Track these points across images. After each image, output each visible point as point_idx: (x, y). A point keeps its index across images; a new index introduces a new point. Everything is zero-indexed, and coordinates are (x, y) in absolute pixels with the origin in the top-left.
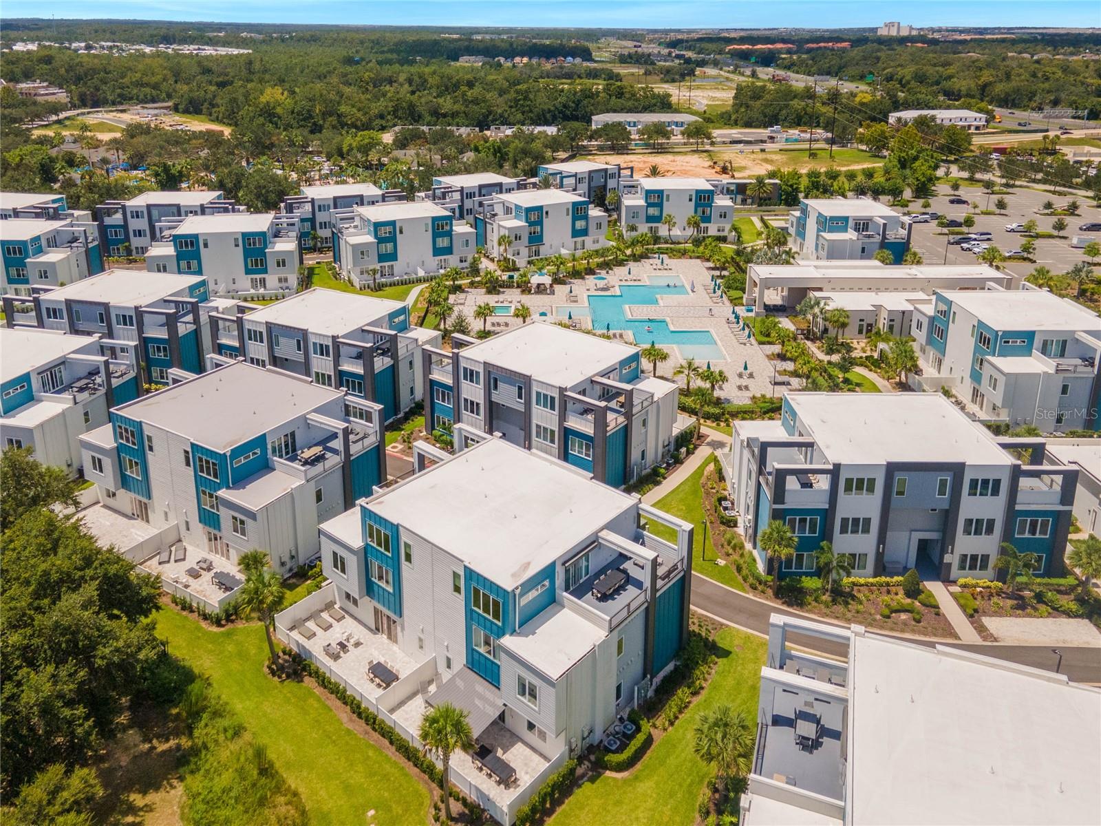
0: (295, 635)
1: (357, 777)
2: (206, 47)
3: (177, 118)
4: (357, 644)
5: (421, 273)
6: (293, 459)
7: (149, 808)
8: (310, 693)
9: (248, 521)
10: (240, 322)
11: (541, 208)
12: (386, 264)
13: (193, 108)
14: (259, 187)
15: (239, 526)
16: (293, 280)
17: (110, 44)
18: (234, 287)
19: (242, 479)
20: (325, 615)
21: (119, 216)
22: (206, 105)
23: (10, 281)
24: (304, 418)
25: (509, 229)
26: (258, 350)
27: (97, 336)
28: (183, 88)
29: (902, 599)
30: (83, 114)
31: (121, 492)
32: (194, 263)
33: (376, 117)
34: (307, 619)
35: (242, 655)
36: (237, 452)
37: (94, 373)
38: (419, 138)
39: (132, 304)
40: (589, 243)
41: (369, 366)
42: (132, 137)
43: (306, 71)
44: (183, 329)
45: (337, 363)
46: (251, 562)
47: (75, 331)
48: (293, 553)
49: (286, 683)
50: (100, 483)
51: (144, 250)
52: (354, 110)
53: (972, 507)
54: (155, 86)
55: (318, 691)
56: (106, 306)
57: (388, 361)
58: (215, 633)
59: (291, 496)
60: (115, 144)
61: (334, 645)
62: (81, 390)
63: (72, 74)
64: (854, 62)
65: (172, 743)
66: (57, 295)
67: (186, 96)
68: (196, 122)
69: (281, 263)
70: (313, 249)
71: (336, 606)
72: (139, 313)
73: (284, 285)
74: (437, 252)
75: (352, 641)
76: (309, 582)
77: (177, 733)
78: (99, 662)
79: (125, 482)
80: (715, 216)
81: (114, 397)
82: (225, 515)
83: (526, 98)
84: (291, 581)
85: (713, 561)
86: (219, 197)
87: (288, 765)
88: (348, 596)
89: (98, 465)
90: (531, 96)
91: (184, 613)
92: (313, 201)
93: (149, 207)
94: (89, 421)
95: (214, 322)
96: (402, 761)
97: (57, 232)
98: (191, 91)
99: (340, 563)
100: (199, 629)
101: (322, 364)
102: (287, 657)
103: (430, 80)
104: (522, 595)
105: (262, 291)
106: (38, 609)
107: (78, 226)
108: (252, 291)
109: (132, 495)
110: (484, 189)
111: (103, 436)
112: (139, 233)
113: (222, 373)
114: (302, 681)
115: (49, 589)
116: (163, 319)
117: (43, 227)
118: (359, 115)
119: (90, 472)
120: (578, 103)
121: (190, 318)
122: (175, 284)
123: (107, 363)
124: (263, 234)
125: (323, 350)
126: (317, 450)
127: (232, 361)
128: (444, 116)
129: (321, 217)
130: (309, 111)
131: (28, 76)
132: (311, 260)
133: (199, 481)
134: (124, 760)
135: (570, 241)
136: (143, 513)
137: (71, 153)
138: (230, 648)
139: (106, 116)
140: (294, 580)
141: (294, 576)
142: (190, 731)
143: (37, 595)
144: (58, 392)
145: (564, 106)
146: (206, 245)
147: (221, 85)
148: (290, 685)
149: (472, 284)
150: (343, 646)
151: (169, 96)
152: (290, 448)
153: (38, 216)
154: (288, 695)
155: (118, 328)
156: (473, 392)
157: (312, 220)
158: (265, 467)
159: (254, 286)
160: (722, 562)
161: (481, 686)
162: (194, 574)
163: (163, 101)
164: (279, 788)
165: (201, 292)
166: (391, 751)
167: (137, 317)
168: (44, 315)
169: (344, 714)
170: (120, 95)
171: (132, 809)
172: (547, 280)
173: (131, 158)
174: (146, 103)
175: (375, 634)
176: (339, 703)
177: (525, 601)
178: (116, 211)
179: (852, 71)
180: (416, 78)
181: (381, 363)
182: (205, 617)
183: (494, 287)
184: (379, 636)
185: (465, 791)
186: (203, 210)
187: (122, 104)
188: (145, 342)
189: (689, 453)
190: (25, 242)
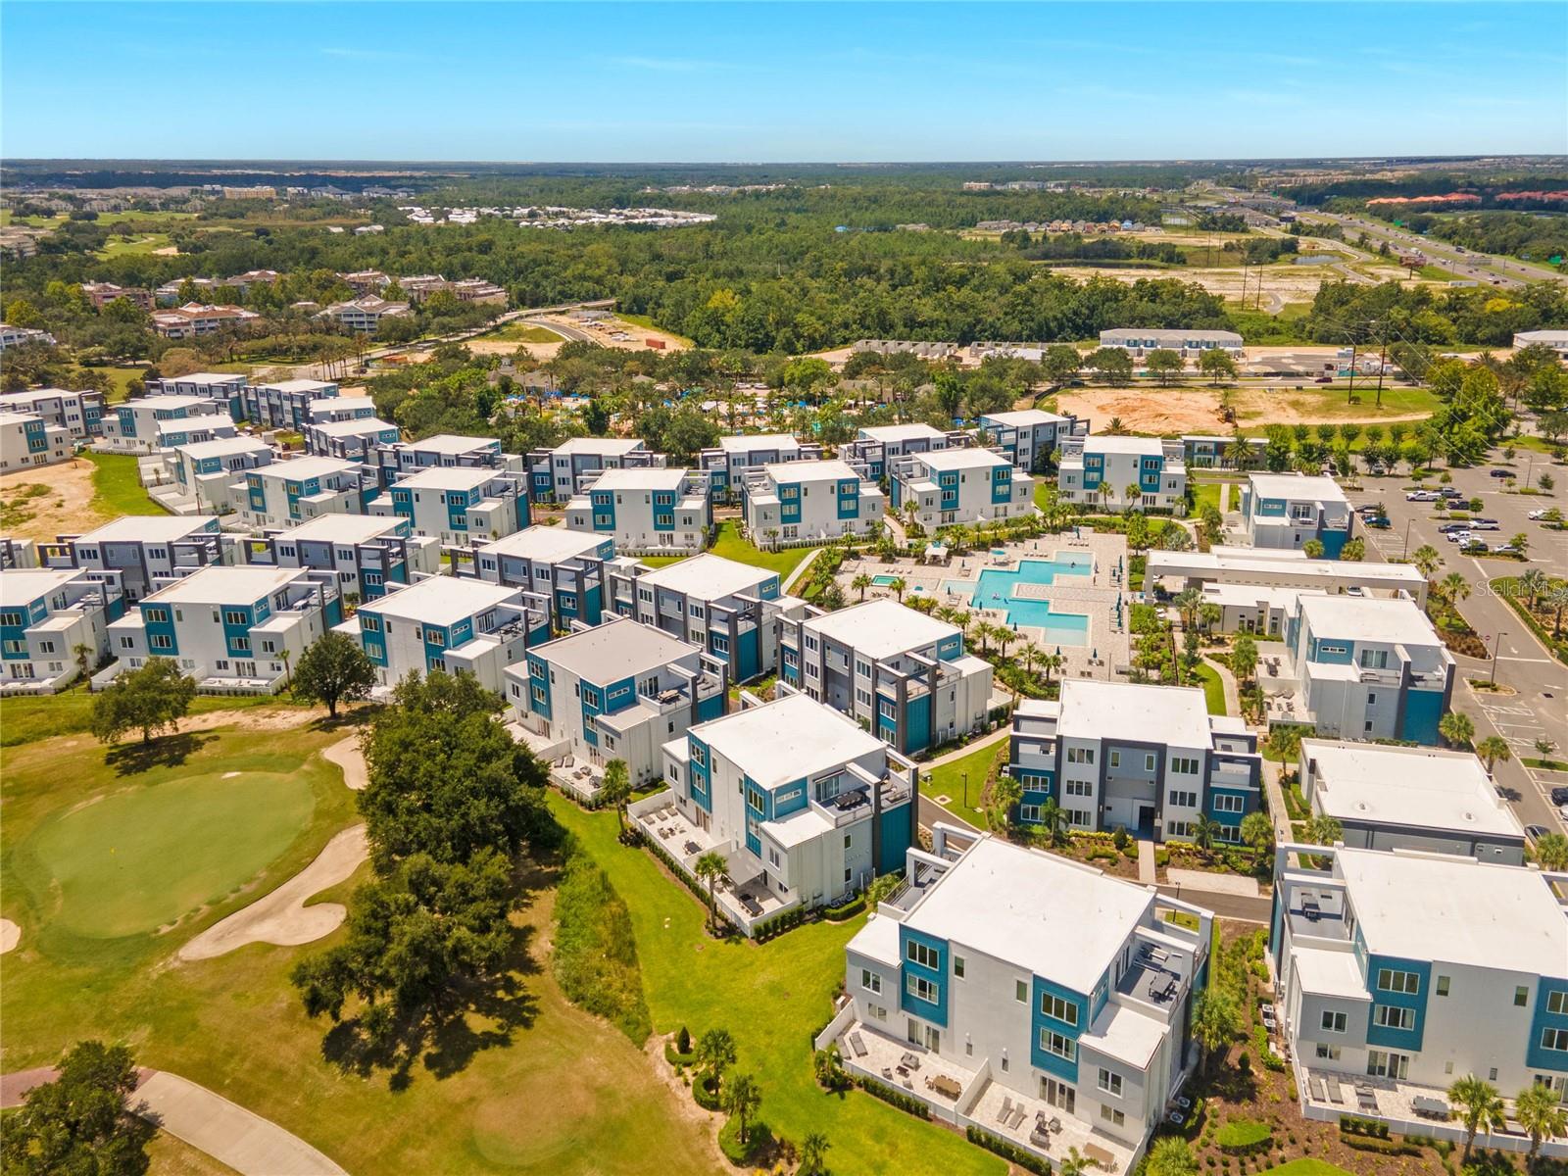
0: (641, 820)
1: (665, 902)
2: (664, 212)
3: (618, 322)
4: (682, 831)
5: (823, 537)
6: (654, 698)
7: (536, 898)
8: (644, 855)
9: (616, 739)
10: (634, 582)
11: (956, 472)
12: (790, 525)
13: (636, 308)
14: (682, 432)
15: (610, 742)
16: (699, 538)
17: (556, 209)
18: (642, 541)
19: (614, 708)
20: (664, 812)
21: (546, 462)
22: (651, 305)
23: (452, 527)
24: (665, 668)
25: (920, 494)
26: (647, 608)
27: (520, 588)
28: (628, 280)
29: (1112, 849)
30: (521, 317)
31: (531, 714)
32: (608, 517)
33: (840, 326)
34: (652, 811)
35: (603, 829)
36: (612, 688)
37: (517, 619)
38: (874, 363)
39: (549, 561)
40: (1013, 510)
41: (734, 628)
42: (568, 357)
43: (774, 251)
44: (589, 584)
45: (708, 625)
46: (615, 766)
47: (504, 582)
48: (647, 770)
49: (629, 848)
50: (517, 705)
51: (566, 498)
52: (813, 319)
53: (1175, 781)
54: (599, 281)
55: (649, 854)
56: (529, 561)
57: (752, 625)
58: (588, 814)
59: (648, 723)
60: (552, 368)
61: (666, 830)
62: (506, 632)
63: (512, 266)
64: (1546, 232)
65: (553, 869)
66: (492, 548)
67: (630, 294)
68: (638, 328)
69: (688, 521)
70: (727, 503)
71: (672, 806)
72: (554, 569)
73: (690, 542)
74: (842, 514)
75: (679, 828)
76: (656, 788)
77: (556, 864)
78: (511, 803)
79: (534, 706)
80: (1163, 485)
81: (532, 639)
82: (601, 734)
83: (1026, 302)
84: (644, 787)
85: (973, 809)
86: (639, 446)
87: (623, 890)
88: (680, 798)
89: (516, 691)
90: (1035, 299)
91: (569, 800)
92: (728, 455)
93: (573, 456)
94: (511, 658)
95: (614, 581)
96: (695, 898)
97: (492, 481)
98: (637, 286)
99: (674, 774)
100: (577, 809)
101: (697, 624)
102: (632, 833)
103: (916, 272)
104: (776, 795)
105: (668, 547)
106: (479, 768)
107: (511, 476)
108: (660, 547)
109: (538, 716)
110: (909, 446)
111: (521, 670)
112: (563, 481)
113: (612, 627)
114: (640, 848)
115: (486, 757)
116: (573, 575)
117: (483, 476)
118: (818, 325)
119: (510, 697)
120: (1092, 310)
121: (595, 574)
122: (587, 541)
123: (526, 612)
124: (673, 492)
125: (698, 612)
126: (673, 692)
127: (620, 617)
128: (922, 325)
129: (734, 471)
130: (760, 320)
131: (467, 270)
132: (721, 515)
133: (585, 708)
134: (525, 873)
135: (990, 508)
136: (545, 731)
137: (507, 377)
138: (597, 824)
139: (545, 319)
140: (646, 787)
141: (646, 785)
142: (564, 863)
143: (479, 759)
144: (491, 633)
145: (1075, 313)
146: (620, 501)
147: (671, 277)
148: (632, 850)
149: (870, 552)
150: (672, 831)
151: (613, 292)
152: (653, 690)
153: (476, 464)
154: (629, 855)
155: (537, 581)
156: (812, 657)
157: (727, 474)
158: (633, 702)
159: (662, 542)
160: (979, 810)
161: (752, 858)
162: (578, 776)
163: (606, 297)
164: (613, 898)
165: (607, 551)
166: (688, 892)
167: (552, 572)
168: (482, 567)
169: (663, 869)
170: (560, 293)
171: (527, 896)
172: (942, 552)
173: (564, 383)
174: (587, 300)
175: (695, 825)
176: (661, 863)
177: (780, 800)
178: (543, 458)
179: (1537, 246)
180: (899, 269)
181: (745, 626)
182: (582, 804)
183: (890, 555)
184: (697, 827)
185: (728, 915)
186: (621, 462)
187: (561, 302)
188: (558, 594)
189: (999, 726)
190: (465, 493)
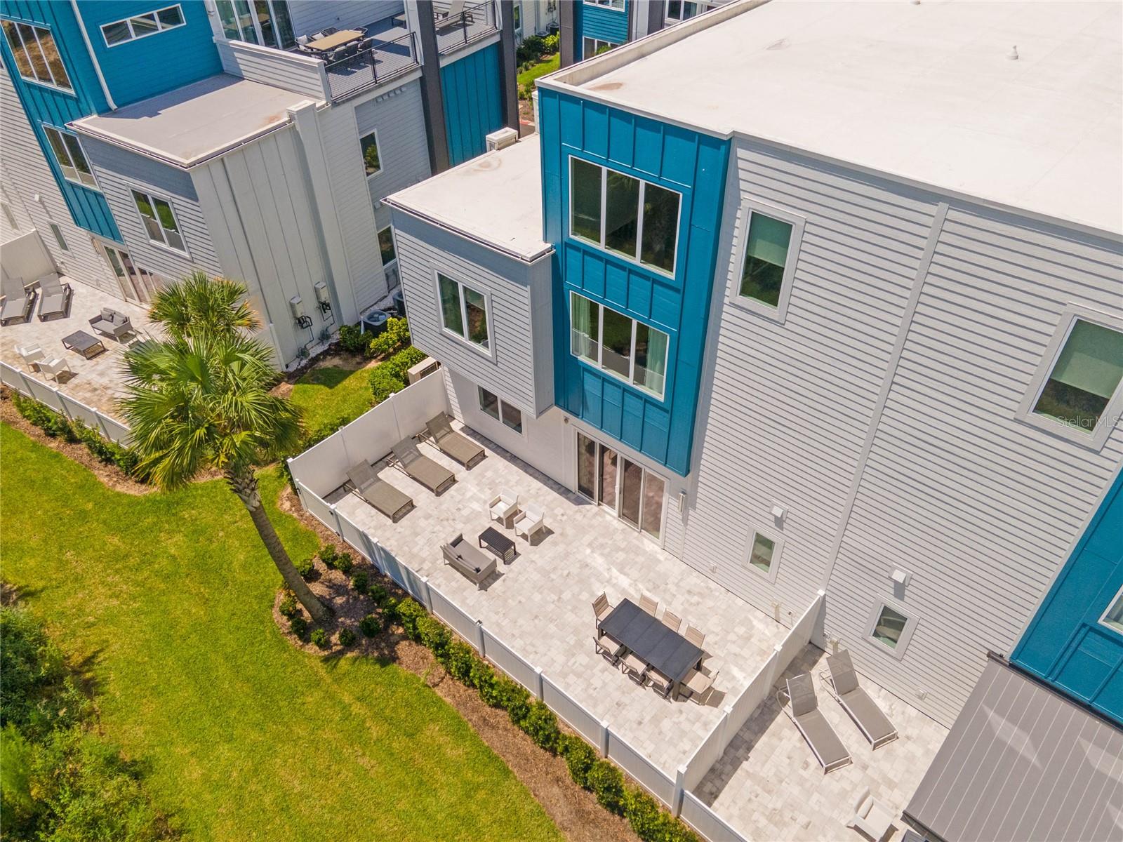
4: (539, 535)
20: (429, 450)
34: (384, 461)
48: (325, 296)
49: (344, 664)
55: (450, 692)
58: (134, 502)
59: (290, 132)
61: (472, 538)
71: (456, 425)
75: (525, 526)
76: (373, 364)
84: (330, 363)
88: (488, 400)
91: (53, 445)
99: (465, 313)
100: (88, 487)
102: (338, 576)
114: (394, 659)
138: (175, 544)
140: (336, 361)
141: (336, 350)
148: (358, 672)
150: (497, 542)
154: (356, 709)
162: (85, 347)
175: (579, 502)
176: (528, 745)
182: (106, 457)
184: (592, 508)
